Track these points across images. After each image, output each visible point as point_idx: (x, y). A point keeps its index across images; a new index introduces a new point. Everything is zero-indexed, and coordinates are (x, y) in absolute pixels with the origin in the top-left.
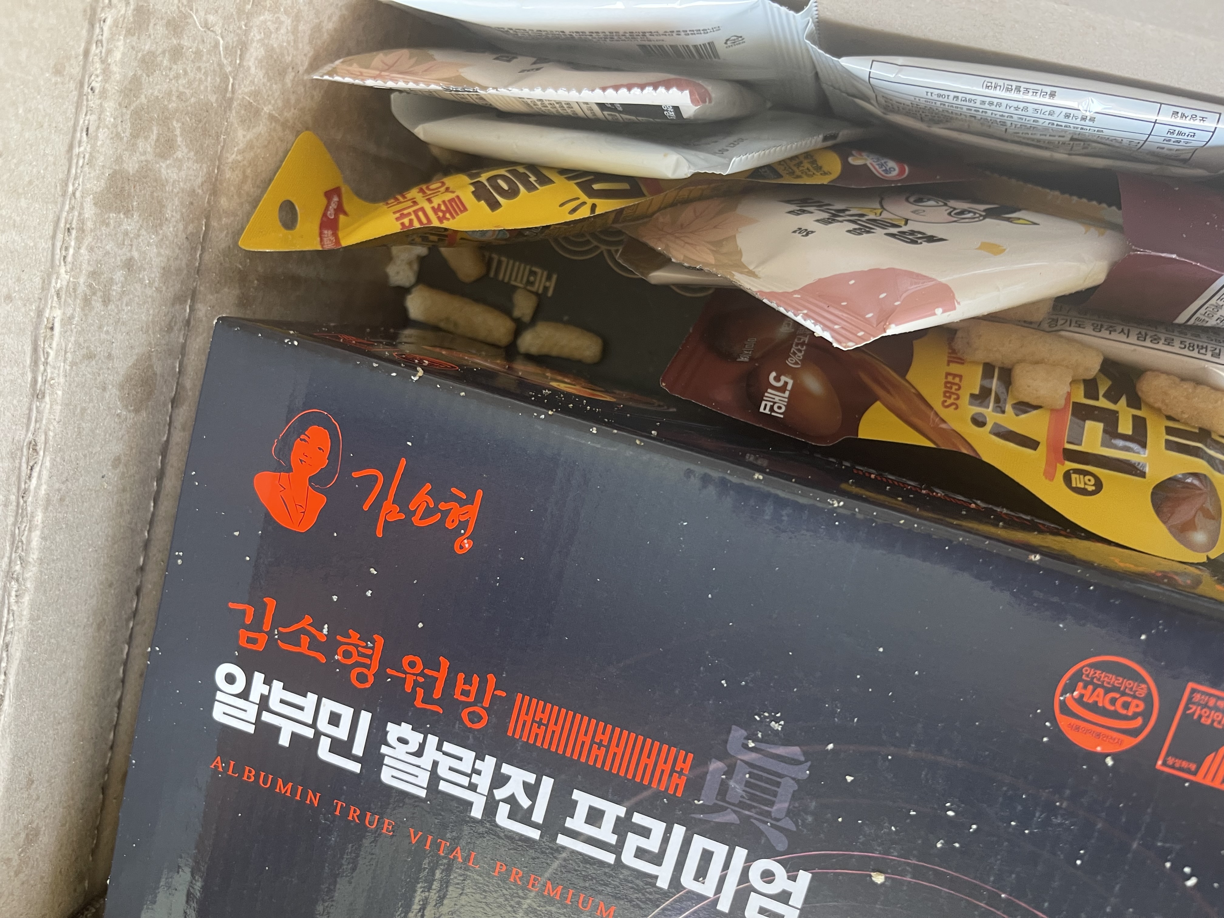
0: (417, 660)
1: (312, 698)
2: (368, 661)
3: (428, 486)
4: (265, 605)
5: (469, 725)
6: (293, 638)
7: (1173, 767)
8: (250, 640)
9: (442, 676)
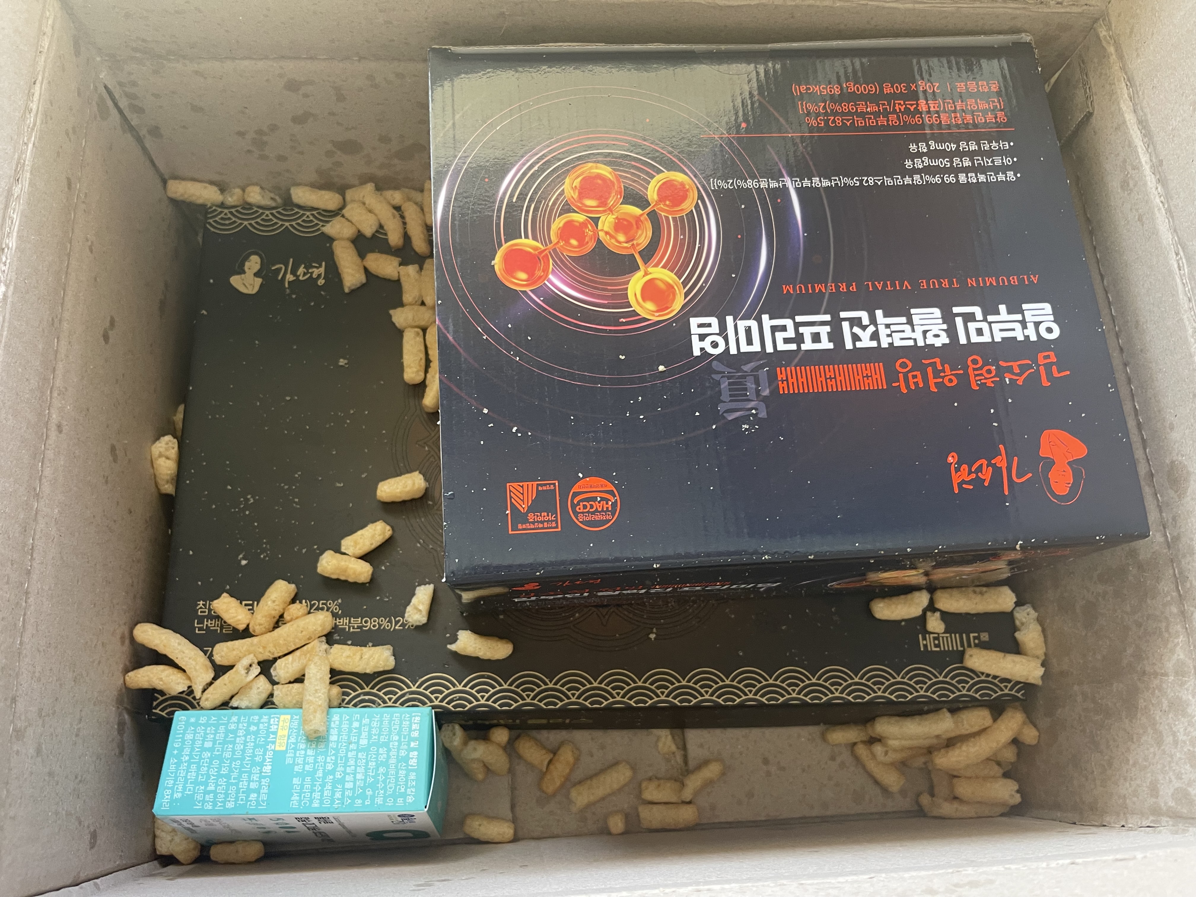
0: (949, 385)
1: (998, 339)
2: (976, 373)
3: (986, 484)
4: (1048, 381)
5: (904, 360)
6: (1023, 368)
7: (550, 484)
8: (1048, 357)
9: (932, 381)
